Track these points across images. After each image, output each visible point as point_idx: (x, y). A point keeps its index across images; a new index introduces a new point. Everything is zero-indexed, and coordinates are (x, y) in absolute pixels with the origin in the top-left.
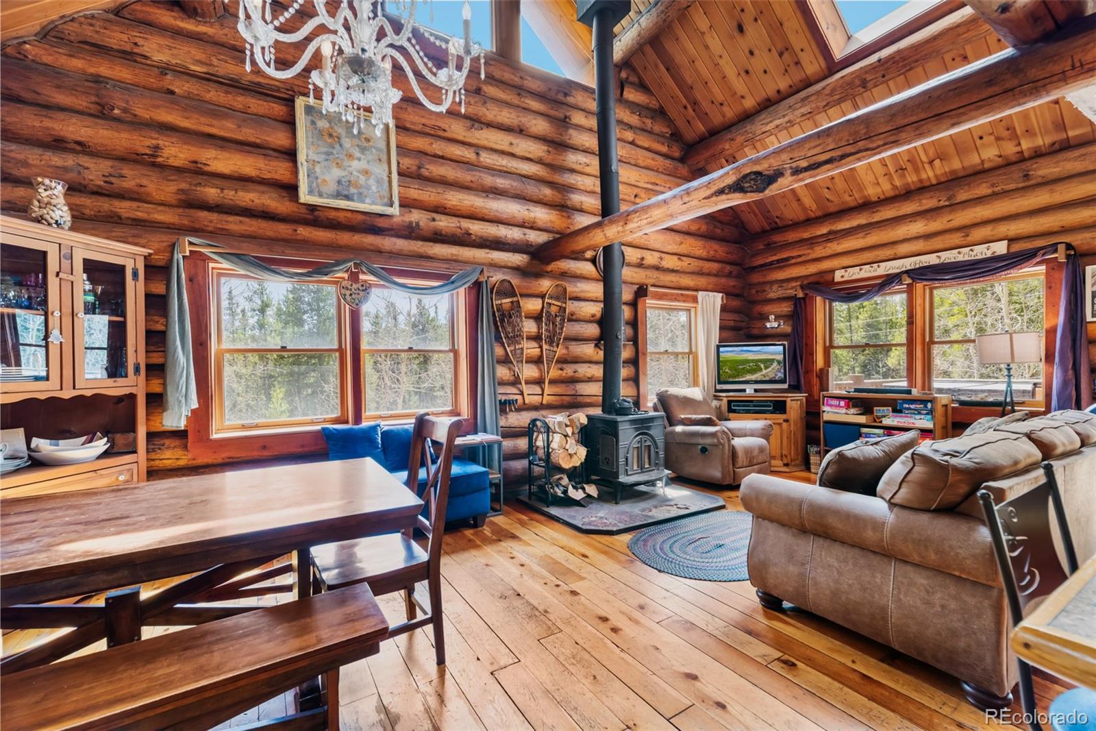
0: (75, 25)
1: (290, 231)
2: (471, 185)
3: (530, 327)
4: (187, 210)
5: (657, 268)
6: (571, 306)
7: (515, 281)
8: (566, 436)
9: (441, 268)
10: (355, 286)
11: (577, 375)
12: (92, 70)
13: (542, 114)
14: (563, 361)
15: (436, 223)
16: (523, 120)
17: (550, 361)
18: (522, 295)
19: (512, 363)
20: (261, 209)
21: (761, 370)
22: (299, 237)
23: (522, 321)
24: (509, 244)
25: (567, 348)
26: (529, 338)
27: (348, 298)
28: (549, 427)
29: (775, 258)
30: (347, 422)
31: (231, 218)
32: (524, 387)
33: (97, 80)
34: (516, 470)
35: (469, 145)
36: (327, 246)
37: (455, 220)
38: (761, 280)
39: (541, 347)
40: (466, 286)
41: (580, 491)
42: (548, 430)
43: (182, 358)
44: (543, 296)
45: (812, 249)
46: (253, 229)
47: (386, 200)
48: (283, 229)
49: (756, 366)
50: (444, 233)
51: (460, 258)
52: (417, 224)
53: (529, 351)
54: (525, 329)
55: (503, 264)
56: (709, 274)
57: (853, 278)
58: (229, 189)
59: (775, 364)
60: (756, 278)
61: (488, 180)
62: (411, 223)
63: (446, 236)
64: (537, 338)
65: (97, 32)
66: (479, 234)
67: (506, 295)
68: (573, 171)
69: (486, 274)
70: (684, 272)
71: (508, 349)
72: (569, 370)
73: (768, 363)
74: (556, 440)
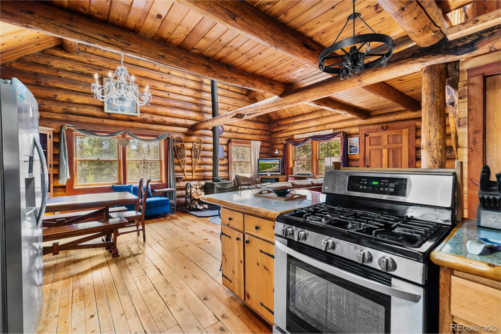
0: (29, 57)
1: (101, 121)
2: (166, 105)
3: (188, 153)
4: (66, 115)
5: (237, 132)
6: (203, 146)
7: (182, 137)
8: (196, 189)
9: (155, 133)
10: (124, 139)
11: (205, 169)
12: (34, 71)
13: (193, 80)
14: (200, 164)
15: (153, 118)
16: (185, 83)
17: (195, 165)
18: (185, 142)
19: (181, 165)
20: (91, 114)
21: (272, 167)
22: (104, 123)
23: (185, 151)
24: (180, 125)
25: (202, 160)
26: (187, 156)
27: (121, 143)
28: (191, 186)
29: (279, 130)
30: (121, 184)
31: (81, 117)
32: (185, 173)
33: (36, 74)
34: (182, 201)
35: (166, 91)
36: (114, 126)
37: (160, 117)
38: (276, 137)
39: (192, 160)
40: (164, 139)
41: (202, 206)
42: (191, 187)
43: (65, 163)
44: (193, 143)
45: (289, 127)
46: (88, 120)
47: (135, 111)
48: (99, 121)
49: (270, 166)
50: (156, 121)
51: (162, 130)
52: (146, 118)
53: (188, 161)
54: (186, 154)
55: (178, 131)
56: (257, 134)
57: (299, 138)
58: (80, 108)
59: (277, 165)
60: (274, 136)
61: (172, 103)
62: (144, 118)
63: (157, 122)
64: (191, 156)
65: (36, 59)
66: (169, 122)
67: (179, 142)
68: (204, 99)
69: (171, 135)
70: (247, 134)
71: (180, 160)
72: (203, 167)
73: (274, 165)
74: (193, 190)
